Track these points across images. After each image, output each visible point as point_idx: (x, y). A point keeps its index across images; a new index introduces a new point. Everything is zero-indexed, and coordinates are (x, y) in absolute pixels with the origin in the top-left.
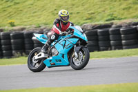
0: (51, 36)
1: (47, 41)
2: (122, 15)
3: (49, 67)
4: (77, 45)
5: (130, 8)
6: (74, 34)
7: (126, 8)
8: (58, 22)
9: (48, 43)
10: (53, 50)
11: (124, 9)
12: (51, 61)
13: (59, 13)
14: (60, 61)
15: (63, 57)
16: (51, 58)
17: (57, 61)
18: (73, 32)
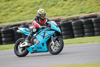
0: (33, 29)
1: (30, 33)
2: (2, 19)
3: (32, 53)
4: (54, 36)
5: (8, 14)
6: (51, 28)
7: (5, 15)
8: (37, 19)
9: (31, 34)
10: (35, 40)
11: (3, 16)
12: (33, 48)
13: (38, 12)
14: (41, 48)
15: (43, 45)
16: (33, 46)
17: (38, 48)
18: (50, 26)
